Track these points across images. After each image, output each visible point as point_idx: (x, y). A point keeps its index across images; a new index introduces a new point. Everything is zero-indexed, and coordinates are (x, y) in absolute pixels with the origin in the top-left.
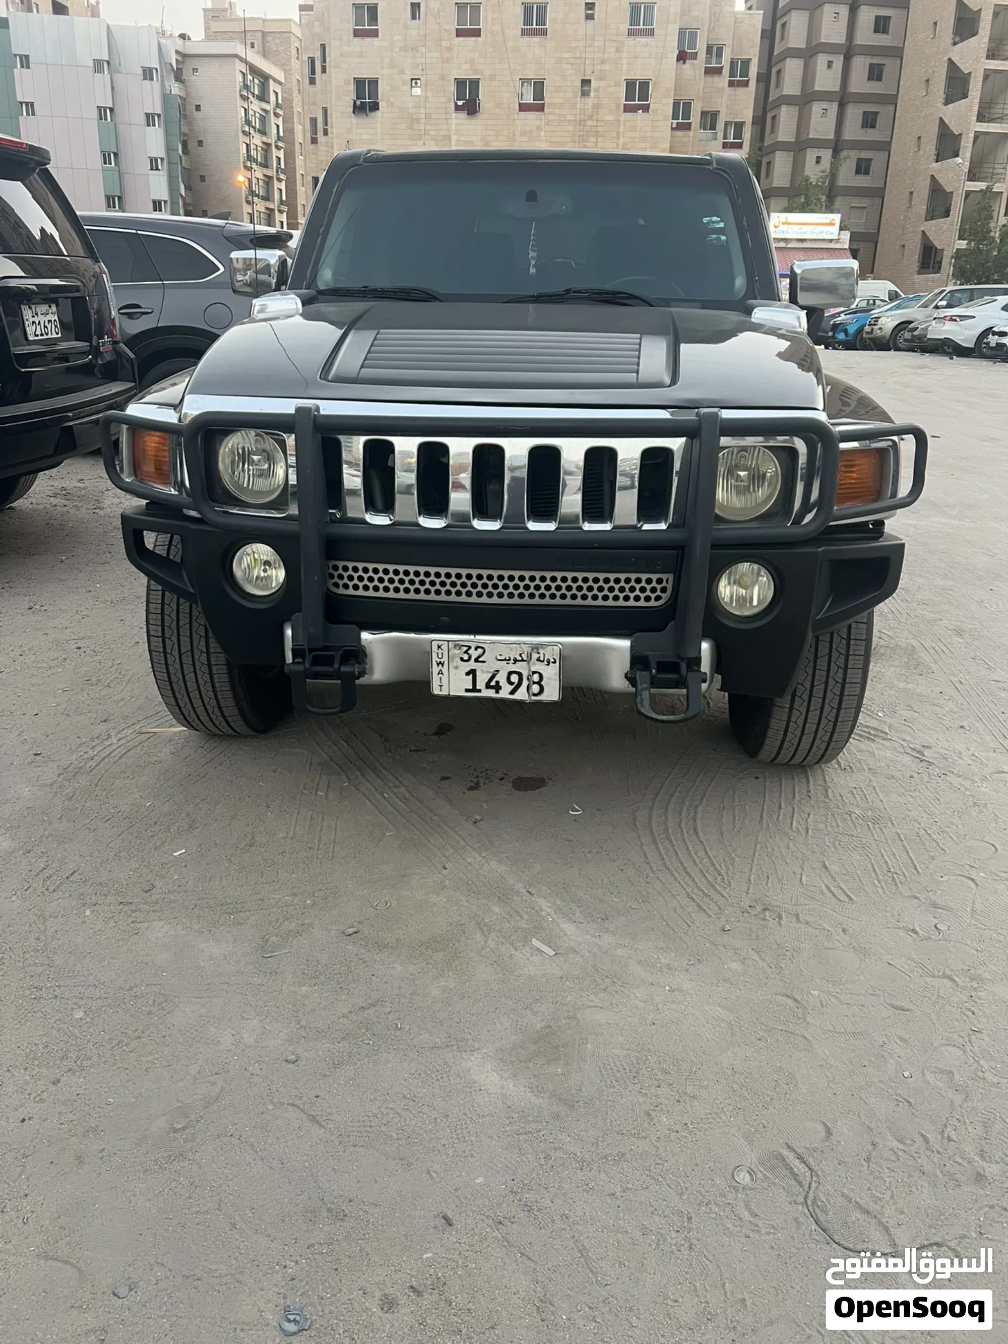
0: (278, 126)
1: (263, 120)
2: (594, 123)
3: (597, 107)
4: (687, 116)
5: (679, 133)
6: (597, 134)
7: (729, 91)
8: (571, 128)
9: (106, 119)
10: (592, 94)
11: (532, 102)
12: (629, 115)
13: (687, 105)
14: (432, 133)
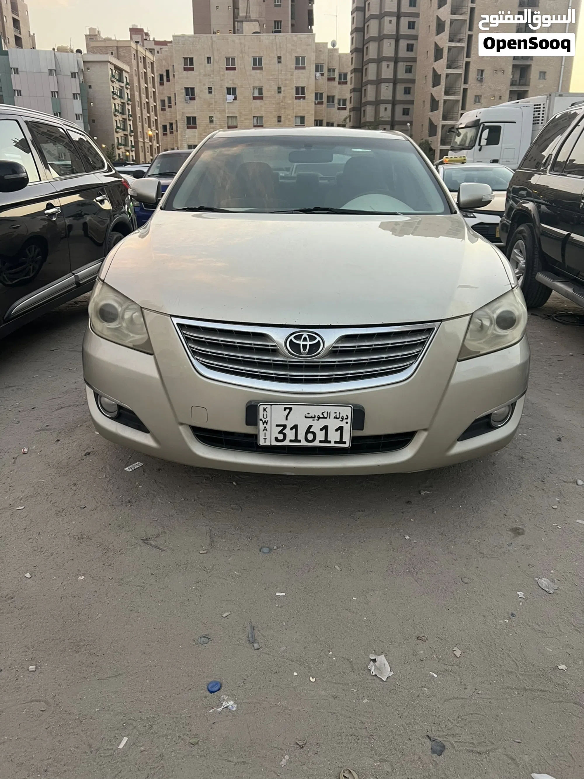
0: (128, 94)
1: (121, 91)
2: (283, 104)
3: (284, 97)
4: (321, 98)
5: (318, 106)
6: (285, 108)
7: (340, 86)
8: (274, 106)
9: (55, 97)
10: (282, 92)
11: (258, 96)
12: (297, 100)
13: (321, 95)
14: (218, 109)
